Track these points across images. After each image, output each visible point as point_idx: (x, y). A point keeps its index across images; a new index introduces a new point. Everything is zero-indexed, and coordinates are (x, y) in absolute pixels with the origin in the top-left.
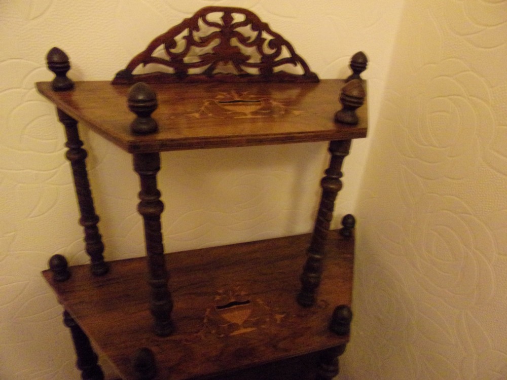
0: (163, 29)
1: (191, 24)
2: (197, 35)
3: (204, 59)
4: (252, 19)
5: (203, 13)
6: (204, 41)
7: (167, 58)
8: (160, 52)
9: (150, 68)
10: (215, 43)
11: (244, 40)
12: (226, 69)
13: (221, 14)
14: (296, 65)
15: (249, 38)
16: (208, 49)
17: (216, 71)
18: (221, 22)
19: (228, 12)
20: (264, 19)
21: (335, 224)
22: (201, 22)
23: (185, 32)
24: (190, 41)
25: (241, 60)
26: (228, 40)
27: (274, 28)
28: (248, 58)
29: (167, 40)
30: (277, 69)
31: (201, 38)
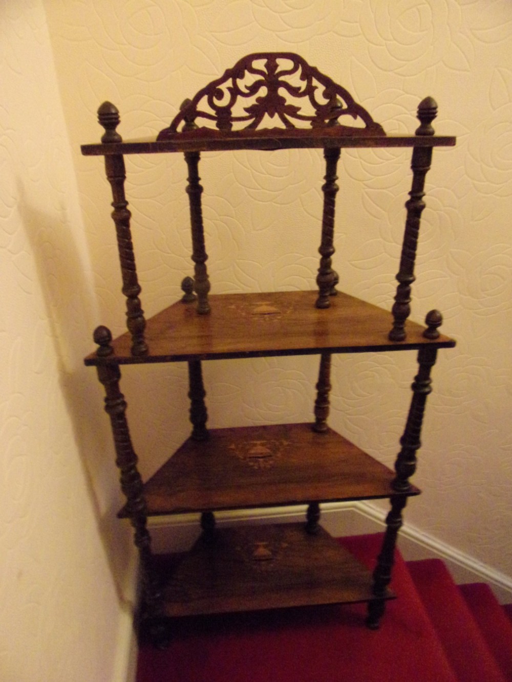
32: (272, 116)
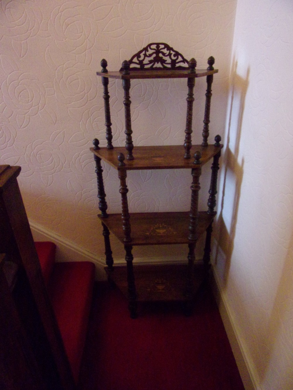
0: (136, 52)
1: (146, 49)
2: (148, 53)
3: (151, 62)
4: (167, 46)
5: (150, 45)
6: (150, 55)
7: (138, 62)
8: (135, 60)
9: (132, 66)
10: (154, 55)
11: (164, 54)
12: (158, 65)
13: (156, 46)
14: (185, 63)
15: (166, 54)
16: (152, 58)
17: (154, 66)
18: (155, 48)
19: (158, 45)
20: (171, 46)
21: (211, 141)
22: (149, 49)
23: (144, 52)
24: (145, 55)
25: (163, 62)
26: (159, 55)
27: (175, 49)
28: (166, 61)
29: (138, 55)
30: (177, 65)
31: (149, 54)
32: (158, 63)
